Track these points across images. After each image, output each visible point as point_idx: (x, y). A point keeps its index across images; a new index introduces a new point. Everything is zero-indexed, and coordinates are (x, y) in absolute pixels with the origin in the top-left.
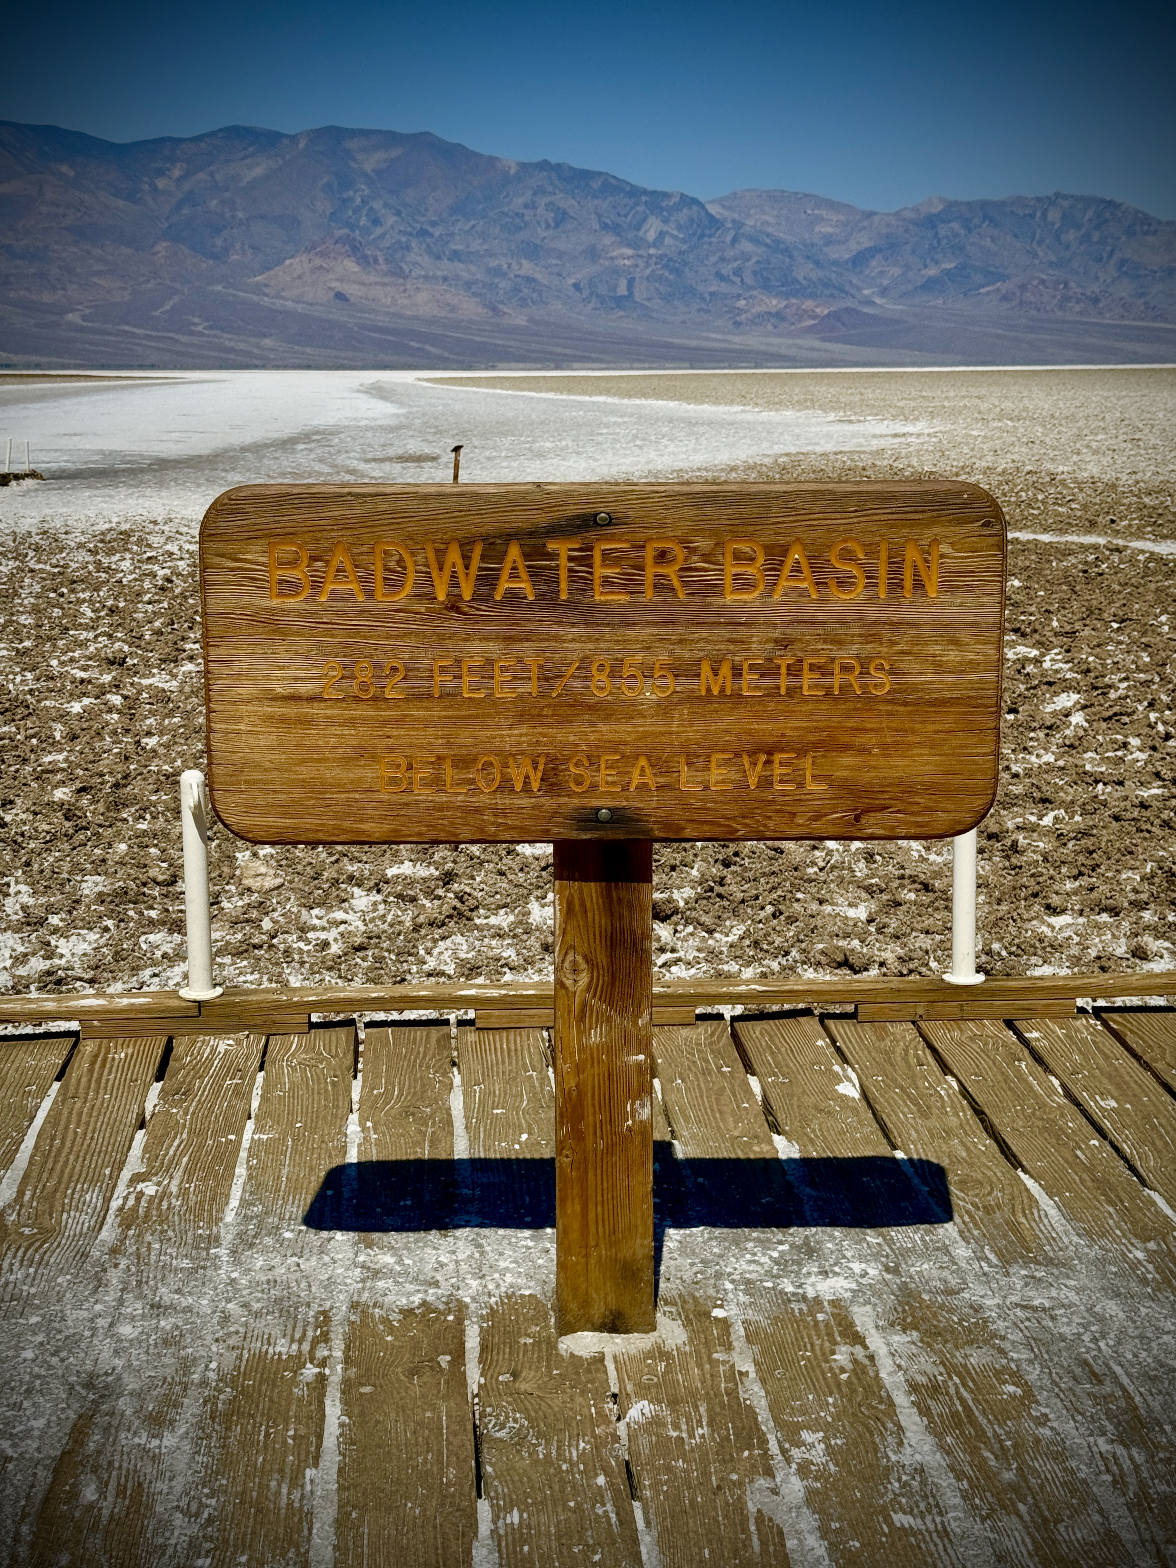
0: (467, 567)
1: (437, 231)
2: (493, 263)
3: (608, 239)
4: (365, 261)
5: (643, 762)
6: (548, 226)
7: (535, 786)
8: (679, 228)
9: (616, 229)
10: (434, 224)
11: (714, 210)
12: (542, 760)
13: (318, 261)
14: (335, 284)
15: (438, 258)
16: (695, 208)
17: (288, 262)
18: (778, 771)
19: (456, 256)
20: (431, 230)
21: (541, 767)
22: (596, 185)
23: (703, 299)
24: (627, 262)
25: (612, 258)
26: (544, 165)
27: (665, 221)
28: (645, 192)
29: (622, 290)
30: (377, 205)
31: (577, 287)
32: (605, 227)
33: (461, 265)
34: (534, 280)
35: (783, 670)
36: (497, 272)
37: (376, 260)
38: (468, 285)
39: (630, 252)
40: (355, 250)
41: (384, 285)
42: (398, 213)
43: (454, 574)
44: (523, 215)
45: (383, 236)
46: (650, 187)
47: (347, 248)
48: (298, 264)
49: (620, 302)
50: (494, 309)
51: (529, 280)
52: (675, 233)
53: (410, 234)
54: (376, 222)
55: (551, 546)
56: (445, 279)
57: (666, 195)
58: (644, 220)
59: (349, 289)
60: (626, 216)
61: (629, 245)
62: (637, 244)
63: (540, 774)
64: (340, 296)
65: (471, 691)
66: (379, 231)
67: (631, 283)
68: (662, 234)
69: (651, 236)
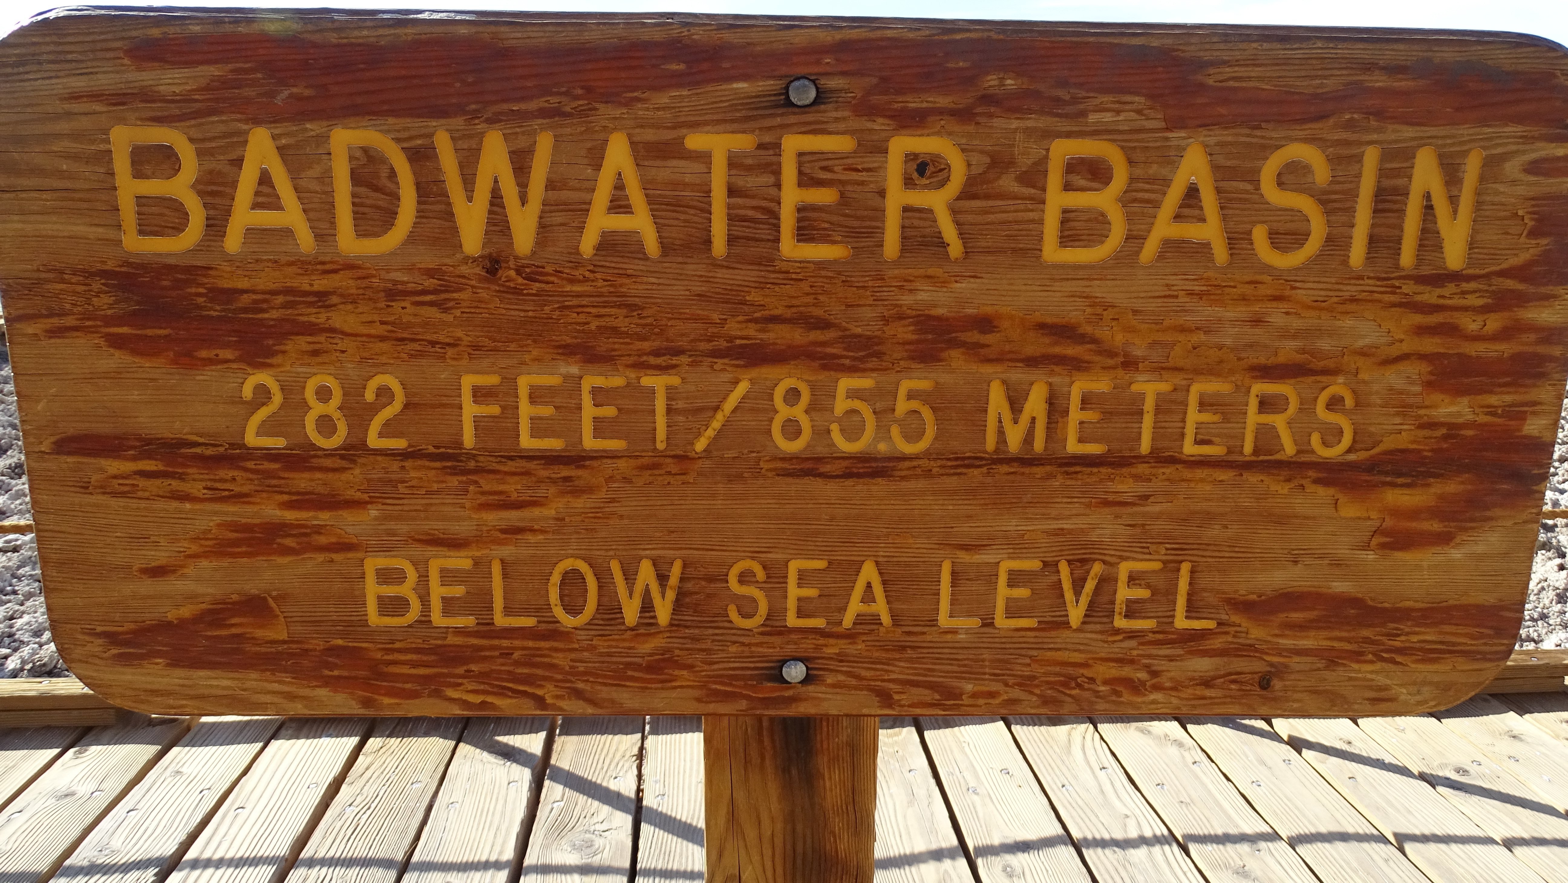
0: (523, 186)
5: (869, 572)
7: (663, 613)
12: (676, 571)
18: (1124, 593)
21: (674, 580)
35: (1149, 405)
43: (496, 198)
55: (695, 141)
63: (671, 595)
65: (536, 432)
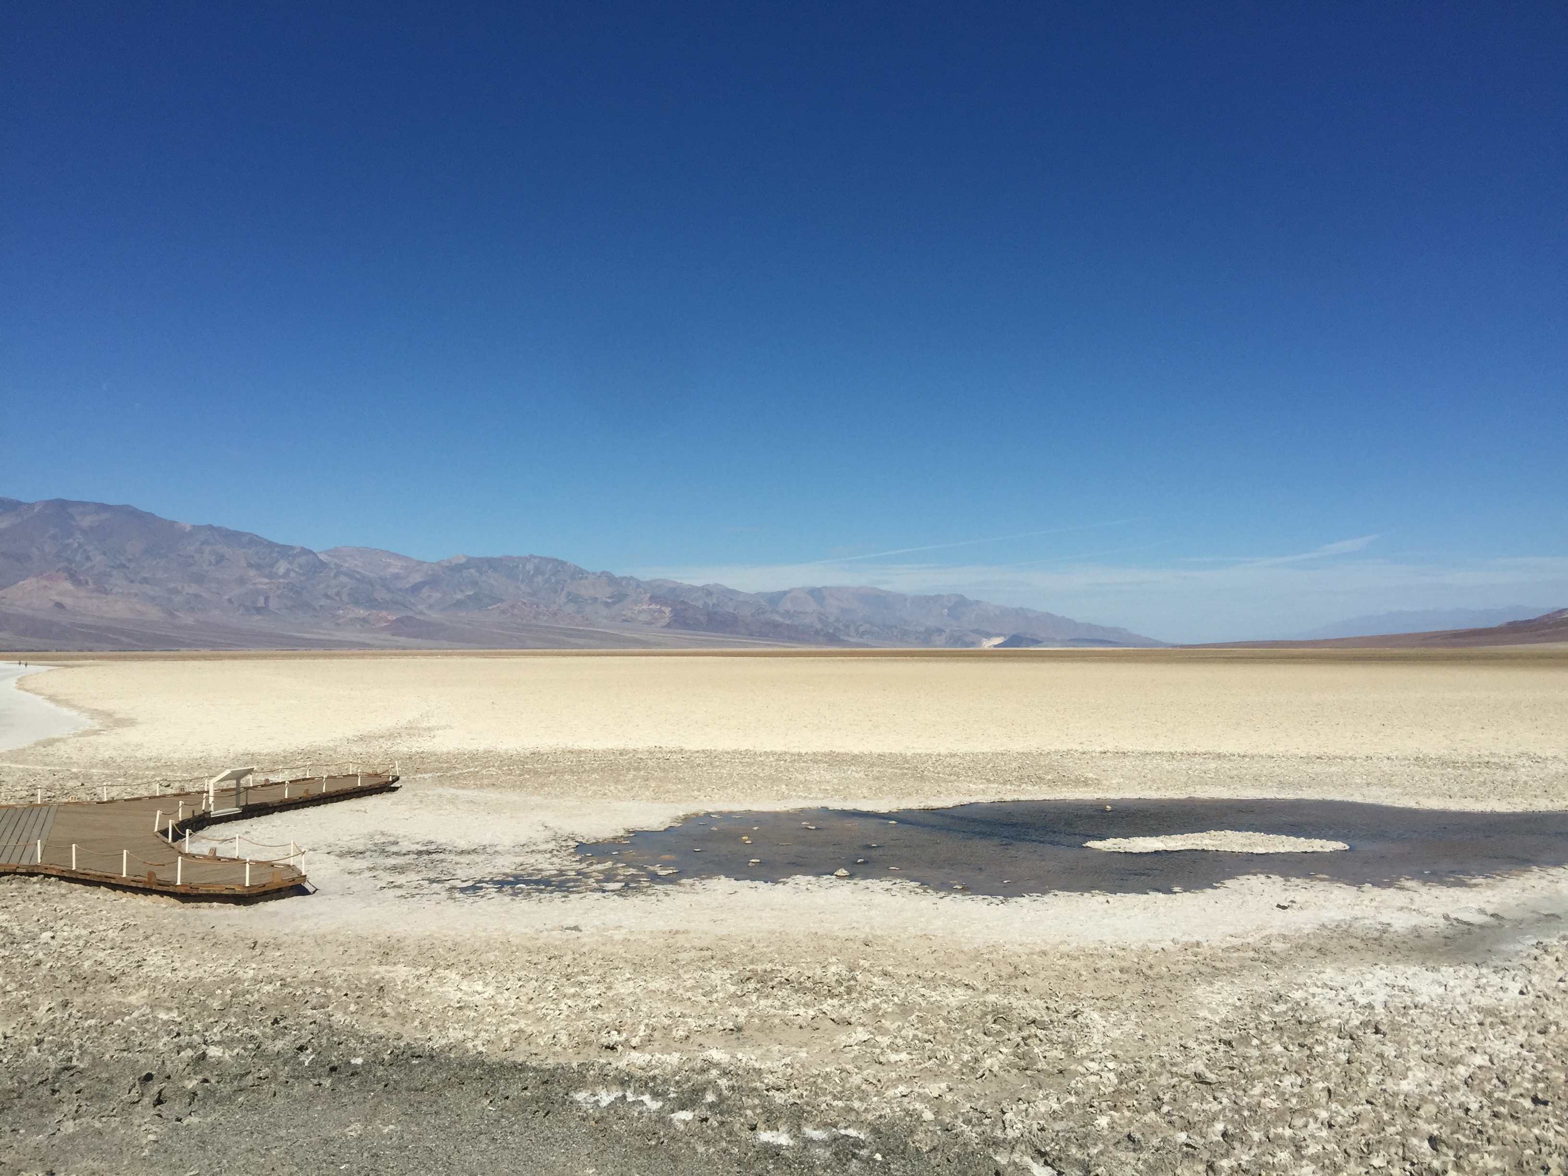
1: (132, 565)
2: (171, 585)
3: (252, 573)
4: (78, 583)
6: (210, 564)
8: (300, 566)
9: (258, 567)
10: (130, 560)
11: (323, 557)
13: (44, 583)
14: (57, 598)
15: (132, 581)
16: (311, 556)
17: (21, 583)
19: (145, 580)
20: (127, 565)
22: (244, 540)
23: (315, 609)
24: (264, 587)
25: (254, 584)
26: (210, 527)
27: (290, 563)
28: (277, 545)
29: (261, 602)
30: (90, 548)
31: (230, 601)
32: (250, 565)
33: (148, 586)
34: (200, 596)
36: (175, 591)
37: (87, 583)
38: (153, 599)
39: (266, 580)
40: (73, 577)
41: (90, 598)
42: (104, 553)
44: (193, 557)
45: (93, 567)
46: (283, 542)
47: (66, 574)
48: (30, 583)
49: (258, 610)
50: (171, 614)
51: (196, 596)
52: (297, 570)
53: (113, 567)
54: (88, 558)
56: (136, 595)
57: (292, 548)
58: (277, 561)
59: (68, 601)
60: (264, 559)
61: (266, 576)
62: (271, 576)
64: (60, 606)
66: (89, 564)
67: (267, 599)
68: (288, 571)
69: (281, 571)
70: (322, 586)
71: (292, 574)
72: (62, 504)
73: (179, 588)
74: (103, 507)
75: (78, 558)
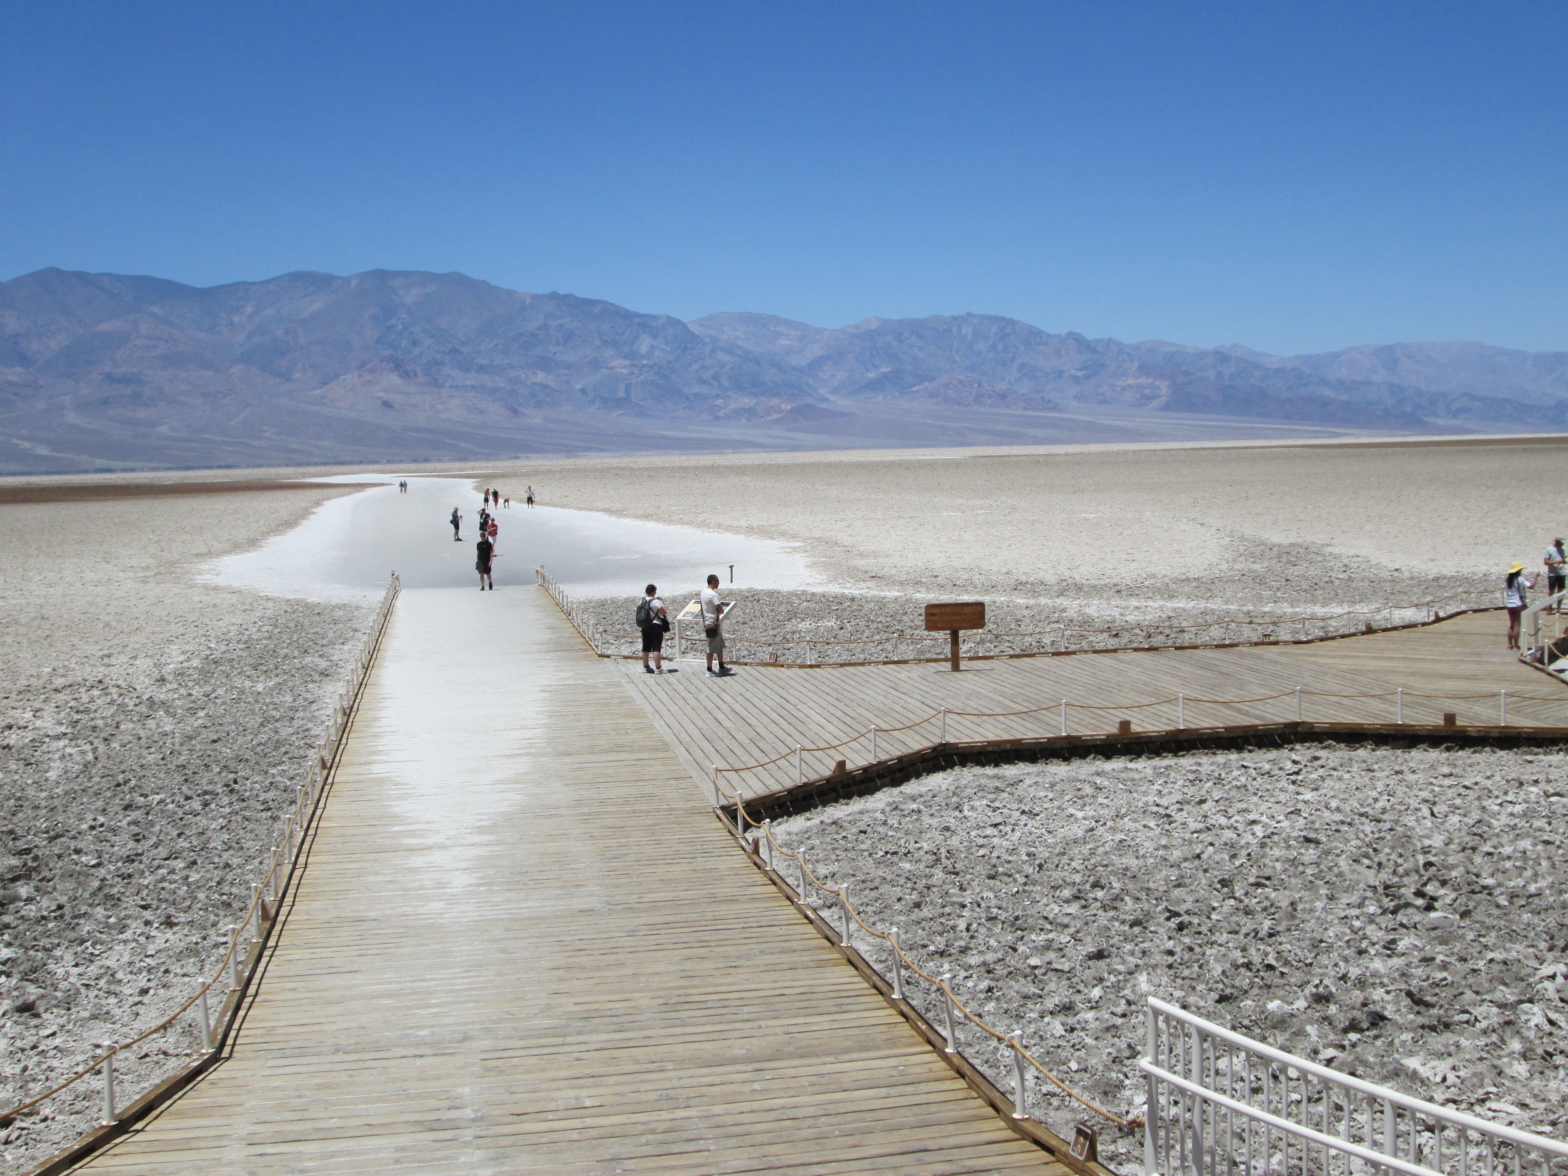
1: (466, 350)
2: (513, 374)
3: (608, 353)
4: (406, 375)
6: (558, 344)
8: (666, 343)
9: (614, 344)
10: (463, 344)
11: (695, 329)
13: (367, 377)
14: (382, 394)
15: (467, 370)
16: (679, 328)
17: (342, 377)
19: (481, 369)
20: (461, 349)
22: (597, 310)
23: (688, 399)
24: (624, 371)
25: (612, 368)
26: (554, 296)
27: (655, 337)
28: (638, 315)
29: (621, 393)
30: (416, 330)
31: (583, 391)
32: (605, 343)
33: (486, 376)
34: (547, 386)
36: (516, 381)
37: (415, 374)
38: (493, 392)
39: (627, 362)
40: (398, 366)
41: (423, 393)
42: (433, 336)
44: (537, 335)
45: (422, 354)
46: (643, 311)
47: (392, 365)
48: (350, 380)
49: (619, 403)
50: (515, 411)
51: (544, 386)
52: (663, 347)
53: (443, 353)
54: (415, 343)
56: (473, 387)
57: (654, 317)
58: (638, 337)
59: (394, 398)
60: (623, 334)
61: (626, 357)
62: (633, 355)
64: (387, 404)
66: (417, 350)
67: (628, 387)
68: (652, 348)
69: (644, 349)
70: (695, 366)
71: (658, 353)
72: (381, 275)
73: (523, 377)
74: (429, 277)
75: (404, 343)
